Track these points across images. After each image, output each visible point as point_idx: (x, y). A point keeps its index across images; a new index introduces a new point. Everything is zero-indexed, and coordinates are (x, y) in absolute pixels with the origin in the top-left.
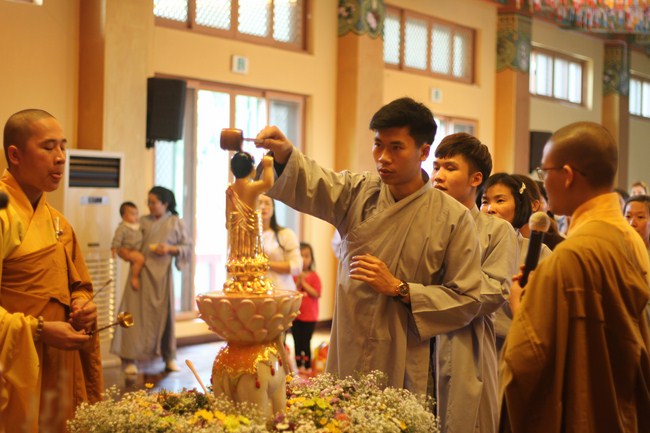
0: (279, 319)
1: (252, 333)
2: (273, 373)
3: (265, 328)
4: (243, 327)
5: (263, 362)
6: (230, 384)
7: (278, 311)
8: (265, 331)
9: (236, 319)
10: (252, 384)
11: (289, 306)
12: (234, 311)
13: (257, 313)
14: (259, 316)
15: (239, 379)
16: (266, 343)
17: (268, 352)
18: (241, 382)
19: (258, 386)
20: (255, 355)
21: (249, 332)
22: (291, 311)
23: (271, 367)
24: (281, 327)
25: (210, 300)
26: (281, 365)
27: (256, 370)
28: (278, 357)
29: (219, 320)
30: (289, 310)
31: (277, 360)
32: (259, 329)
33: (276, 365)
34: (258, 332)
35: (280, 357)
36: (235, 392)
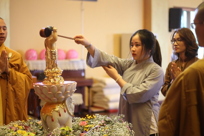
0: (60, 93)
1: (50, 99)
2: (60, 115)
3: (55, 97)
4: (46, 97)
5: (57, 111)
6: (43, 120)
7: (59, 90)
8: (55, 98)
9: (42, 93)
10: (51, 120)
11: (64, 88)
12: (41, 90)
13: (49, 91)
15: (46, 117)
16: (58, 103)
17: (58, 108)
18: (48, 118)
19: (53, 120)
20: (52, 108)
21: (49, 98)
22: (66, 90)
23: (59, 113)
24: (63, 97)
25: (34, 86)
26: (65, 112)
27: (52, 114)
28: (64, 109)
29: (38, 94)
30: (65, 90)
31: (63, 110)
32: (52, 98)
33: (62, 112)
34: (52, 99)
35: (65, 109)
36: (46, 122)
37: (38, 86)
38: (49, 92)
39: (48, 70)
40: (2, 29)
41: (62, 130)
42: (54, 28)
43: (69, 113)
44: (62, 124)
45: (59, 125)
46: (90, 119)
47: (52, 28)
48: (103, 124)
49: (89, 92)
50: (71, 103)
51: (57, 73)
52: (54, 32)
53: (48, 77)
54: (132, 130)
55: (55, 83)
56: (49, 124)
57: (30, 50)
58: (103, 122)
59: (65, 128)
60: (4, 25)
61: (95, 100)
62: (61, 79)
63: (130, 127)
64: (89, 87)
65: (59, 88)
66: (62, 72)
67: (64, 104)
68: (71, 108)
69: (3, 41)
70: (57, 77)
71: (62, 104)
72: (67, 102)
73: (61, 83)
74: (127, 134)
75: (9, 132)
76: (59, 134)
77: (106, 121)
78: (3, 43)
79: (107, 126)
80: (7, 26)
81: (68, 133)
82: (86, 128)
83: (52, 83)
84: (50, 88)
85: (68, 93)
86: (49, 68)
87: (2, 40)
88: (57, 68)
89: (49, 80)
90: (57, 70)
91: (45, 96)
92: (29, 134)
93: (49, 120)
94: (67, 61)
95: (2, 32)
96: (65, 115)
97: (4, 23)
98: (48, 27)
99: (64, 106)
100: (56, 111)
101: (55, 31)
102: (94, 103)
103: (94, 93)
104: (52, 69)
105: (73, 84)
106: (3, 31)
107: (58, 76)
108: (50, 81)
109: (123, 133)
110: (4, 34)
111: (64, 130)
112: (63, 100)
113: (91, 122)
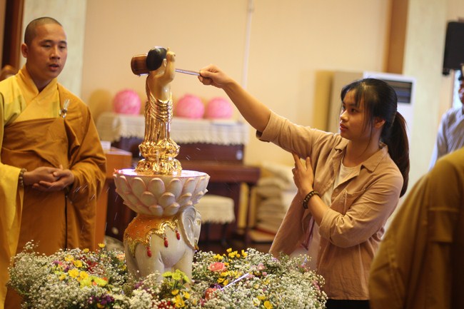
0: (169, 196)
1: (148, 208)
2: (166, 245)
3: (158, 204)
4: (139, 202)
5: (160, 236)
6: (129, 251)
7: (168, 188)
8: (158, 207)
9: (131, 193)
10: (145, 253)
11: (180, 186)
12: (129, 186)
13: (147, 190)
14: (150, 193)
15: (136, 246)
16: (165, 217)
17: (163, 228)
18: (138, 247)
19: (149, 255)
20: (150, 227)
21: (144, 206)
22: (184, 191)
23: (165, 239)
24: (177, 205)
25: (115, 175)
26: (178, 238)
27: (148, 240)
28: (176, 232)
29: (122, 193)
30: (181, 190)
31: (174, 234)
32: (152, 204)
33: (171, 238)
34: (151, 207)
35: (179, 232)
36: (134, 257)
37: (124, 177)
38: (147, 193)
39: (148, 143)
40: (56, 47)
41: (167, 277)
42: (170, 53)
43: (187, 242)
44: (170, 264)
45: (162, 265)
46: (234, 259)
47: (165, 51)
48: (261, 271)
49: (249, 195)
50: (193, 220)
51: (168, 152)
52: (167, 61)
53: (147, 159)
54: (323, 292)
55: (161, 173)
56: (140, 261)
57: (126, 91)
58: (261, 268)
59: (173, 275)
60: (62, 39)
61: (263, 216)
62: (174, 166)
63: (318, 284)
64: (251, 185)
65: (170, 186)
66: (178, 151)
67: (176, 221)
68: (192, 230)
69: (55, 74)
70: (167, 160)
71: (173, 220)
72: (183, 216)
73: (175, 173)
74: (309, 300)
75: (51, 272)
76: (160, 286)
77: (269, 267)
78: (55, 77)
79: (270, 278)
80: (67, 41)
81: (179, 284)
82: (223, 277)
83: (155, 173)
84: (149, 184)
85: (188, 197)
86: (150, 140)
87: (54, 71)
88: (168, 140)
89: (148, 166)
90: (168, 144)
91: (138, 199)
92: (93, 281)
93: (141, 253)
94: (206, 123)
95: (54, 53)
96: (177, 246)
97: (63, 35)
98: (157, 48)
99: (176, 225)
100: (158, 235)
101: (171, 59)
102: (258, 221)
103: (262, 198)
104: (157, 143)
105: (202, 178)
106: (57, 52)
107: (170, 159)
108: (151, 168)
109: (301, 296)
110: (59, 58)
111: (171, 277)
112: (176, 212)
113: (236, 266)
